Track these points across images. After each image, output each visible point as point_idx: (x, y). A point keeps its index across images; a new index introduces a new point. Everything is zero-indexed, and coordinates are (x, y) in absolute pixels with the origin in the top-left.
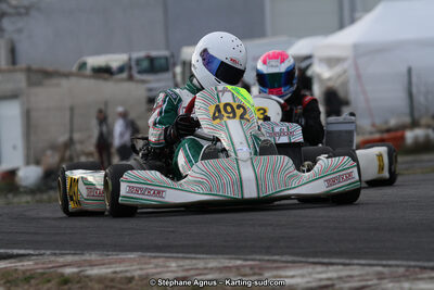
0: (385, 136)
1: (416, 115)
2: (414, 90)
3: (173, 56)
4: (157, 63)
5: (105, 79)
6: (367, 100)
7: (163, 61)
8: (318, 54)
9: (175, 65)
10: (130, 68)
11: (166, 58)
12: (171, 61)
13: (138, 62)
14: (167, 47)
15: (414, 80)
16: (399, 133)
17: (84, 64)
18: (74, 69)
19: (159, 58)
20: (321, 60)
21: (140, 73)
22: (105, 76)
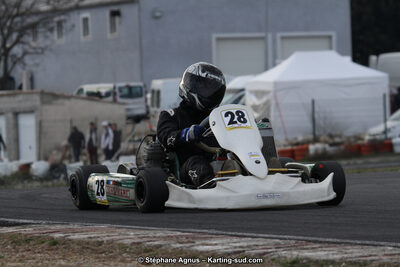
0: (295, 148)
1: (317, 133)
2: (316, 116)
3: (145, 86)
4: (134, 91)
5: (97, 101)
6: (283, 123)
7: (138, 89)
8: (248, 88)
9: (146, 92)
10: (115, 94)
11: (140, 87)
12: (144, 90)
13: (120, 89)
14: (142, 80)
15: (317, 109)
16: (305, 146)
17: (81, 91)
18: (75, 93)
19: (135, 87)
20: (251, 92)
21: (122, 97)
22: (97, 98)
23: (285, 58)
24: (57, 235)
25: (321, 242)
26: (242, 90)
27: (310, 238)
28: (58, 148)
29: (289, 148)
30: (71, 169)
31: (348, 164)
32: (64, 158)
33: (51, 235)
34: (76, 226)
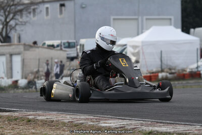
0: (152, 75)
1: (163, 68)
2: (163, 59)
3: (77, 42)
4: (71, 45)
5: (52, 49)
6: (146, 62)
7: (73, 44)
8: (128, 44)
9: (77, 45)
10: (61, 46)
11: (74, 43)
12: (76, 44)
13: (64, 44)
14: (75, 39)
15: (163, 56)
16: (156, 74)
17: (44, 44)
18: (41, 45)
19: (72, 43)
20: (130, 46)
21: (65, 47)
22: (52, 48)
23: (147, 29)
24: (30, 117)
25: (164, 123)
26: (126, 45)
27: (158, 121)
28: (32, 73)
29: (149, 75)
30: (38, 83)
31: (178, 84)
32: (35, 78)
33: (28, 117)
34: (40, 113)
